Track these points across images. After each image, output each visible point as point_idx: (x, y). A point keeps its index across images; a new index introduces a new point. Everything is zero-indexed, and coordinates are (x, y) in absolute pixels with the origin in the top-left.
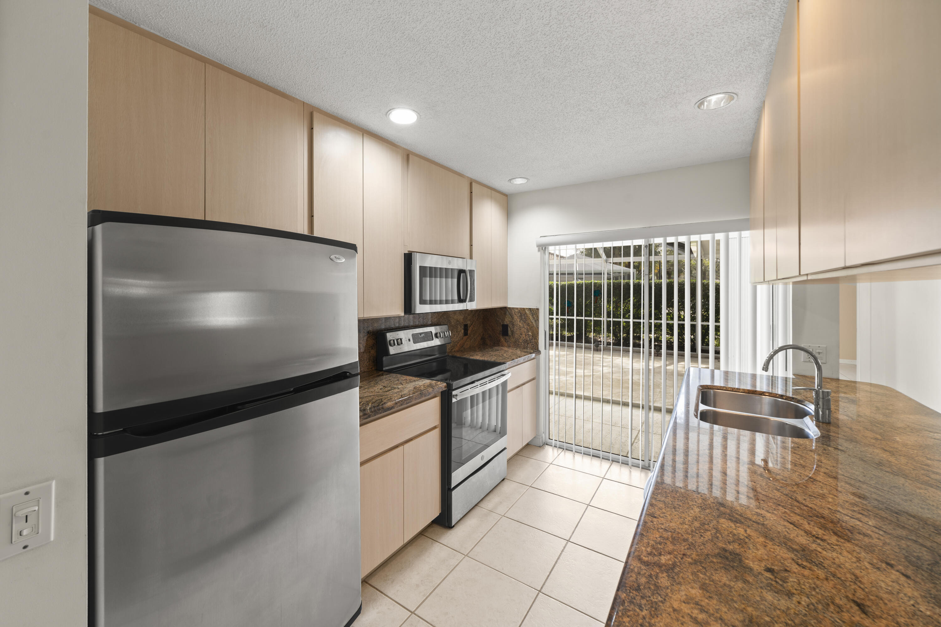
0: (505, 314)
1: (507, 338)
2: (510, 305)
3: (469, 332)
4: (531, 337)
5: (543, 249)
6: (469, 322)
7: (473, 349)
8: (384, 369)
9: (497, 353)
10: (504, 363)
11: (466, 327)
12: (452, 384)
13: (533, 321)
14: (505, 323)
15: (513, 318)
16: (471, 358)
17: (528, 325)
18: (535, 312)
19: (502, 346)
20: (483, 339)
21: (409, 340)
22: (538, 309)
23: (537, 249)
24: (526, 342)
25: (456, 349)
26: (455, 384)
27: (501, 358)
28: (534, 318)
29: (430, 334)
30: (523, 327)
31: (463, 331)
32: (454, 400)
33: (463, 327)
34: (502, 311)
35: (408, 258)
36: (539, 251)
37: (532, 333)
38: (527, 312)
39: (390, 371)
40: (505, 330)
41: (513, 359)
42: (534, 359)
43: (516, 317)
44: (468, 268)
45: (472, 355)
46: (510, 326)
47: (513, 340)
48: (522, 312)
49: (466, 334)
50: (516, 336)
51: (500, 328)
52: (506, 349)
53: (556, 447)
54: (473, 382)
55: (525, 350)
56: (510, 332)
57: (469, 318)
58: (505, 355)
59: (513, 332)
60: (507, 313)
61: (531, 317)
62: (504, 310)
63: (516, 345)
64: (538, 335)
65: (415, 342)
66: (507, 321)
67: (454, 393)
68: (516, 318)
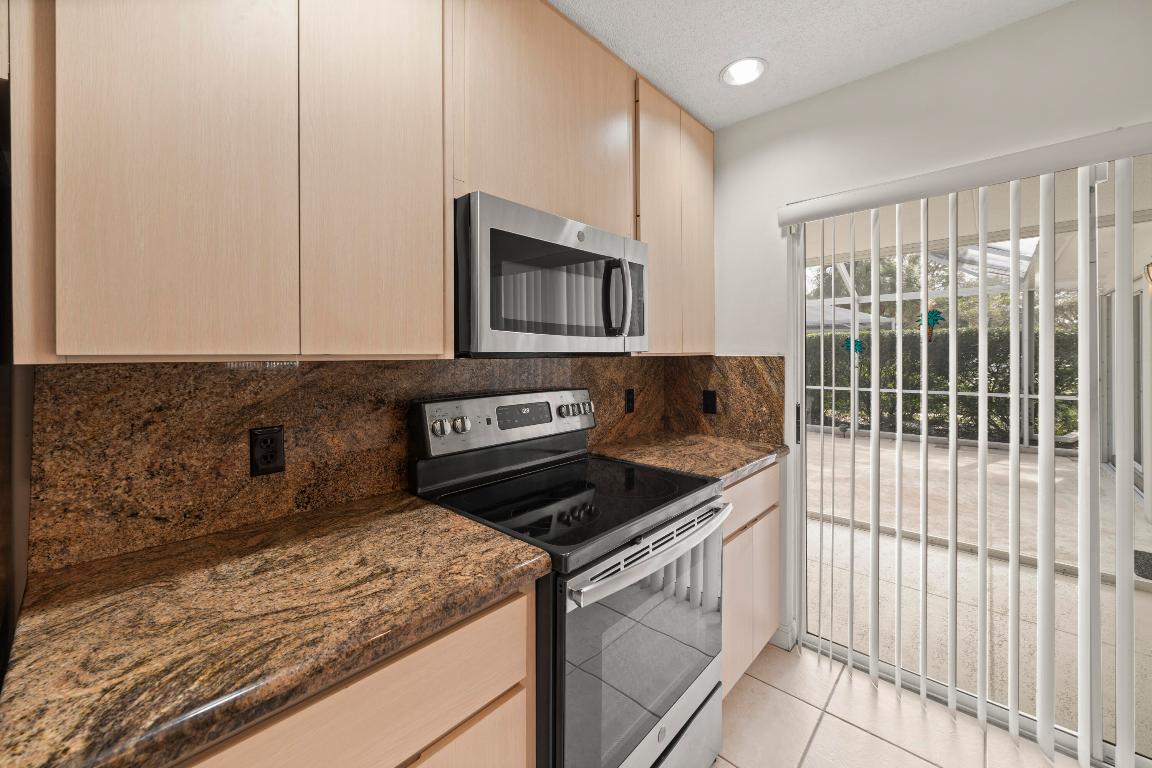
0: (710, 369)
1: (713, 417)
2: (719, 351)
3: (636, 405)
4: (766, 417)
5: (793, 231)
6: (636, 387)
7: (644, 440)
8: (419, 490)
9: (695, 449)
10: (715, 480)
11: (630, 396)
12: (566, 559)
13: (772, 384)
14: (710, 389)
15: (726, 378)
16: (638, 461)
17: (760, 391)
18: (775, 365)
19: (704, 434)
20: (665, 418)
21: (489, 421)
22: (782, 358)
23: (780, 230)
24: (755, 426)
25: (610, 438)
26: (576, 557)
27: (705, 465)
28: (773, 377)
29: (546, 408)
30: (749, 396)
31: (623, 403)
32: (571, 606)
33: (623, 395)
34: (702, 365)
35: (463, 210)
36: (783, 235)
37: (771, 408)
38: (759, 365)
39: (432, 498)
40: (709, 402)
41: (734, 469)
42: (774, 463)
43: (732, 376)
44: (628, 257)
45: (640, 456)
46: (720, 393)
47: (726, 422)
48: (746, 365)
49: (629, 408)
50: (733, 414)
51: (698, 399)
52: (711, 440)
53: (827, 655)
54: (634, 541)
55: (754, 444)
56: (719, 407)
57: (636, 378)
58: (713, 455)
59: (725, 406)
60: (715, 368)
61: (767, 376)
62: (707, 360)
63: (734, 432)
64: (783, 414)
65: (503, 427)
66: (713, 384)
67: (571, 584)
68: (735, 380)
